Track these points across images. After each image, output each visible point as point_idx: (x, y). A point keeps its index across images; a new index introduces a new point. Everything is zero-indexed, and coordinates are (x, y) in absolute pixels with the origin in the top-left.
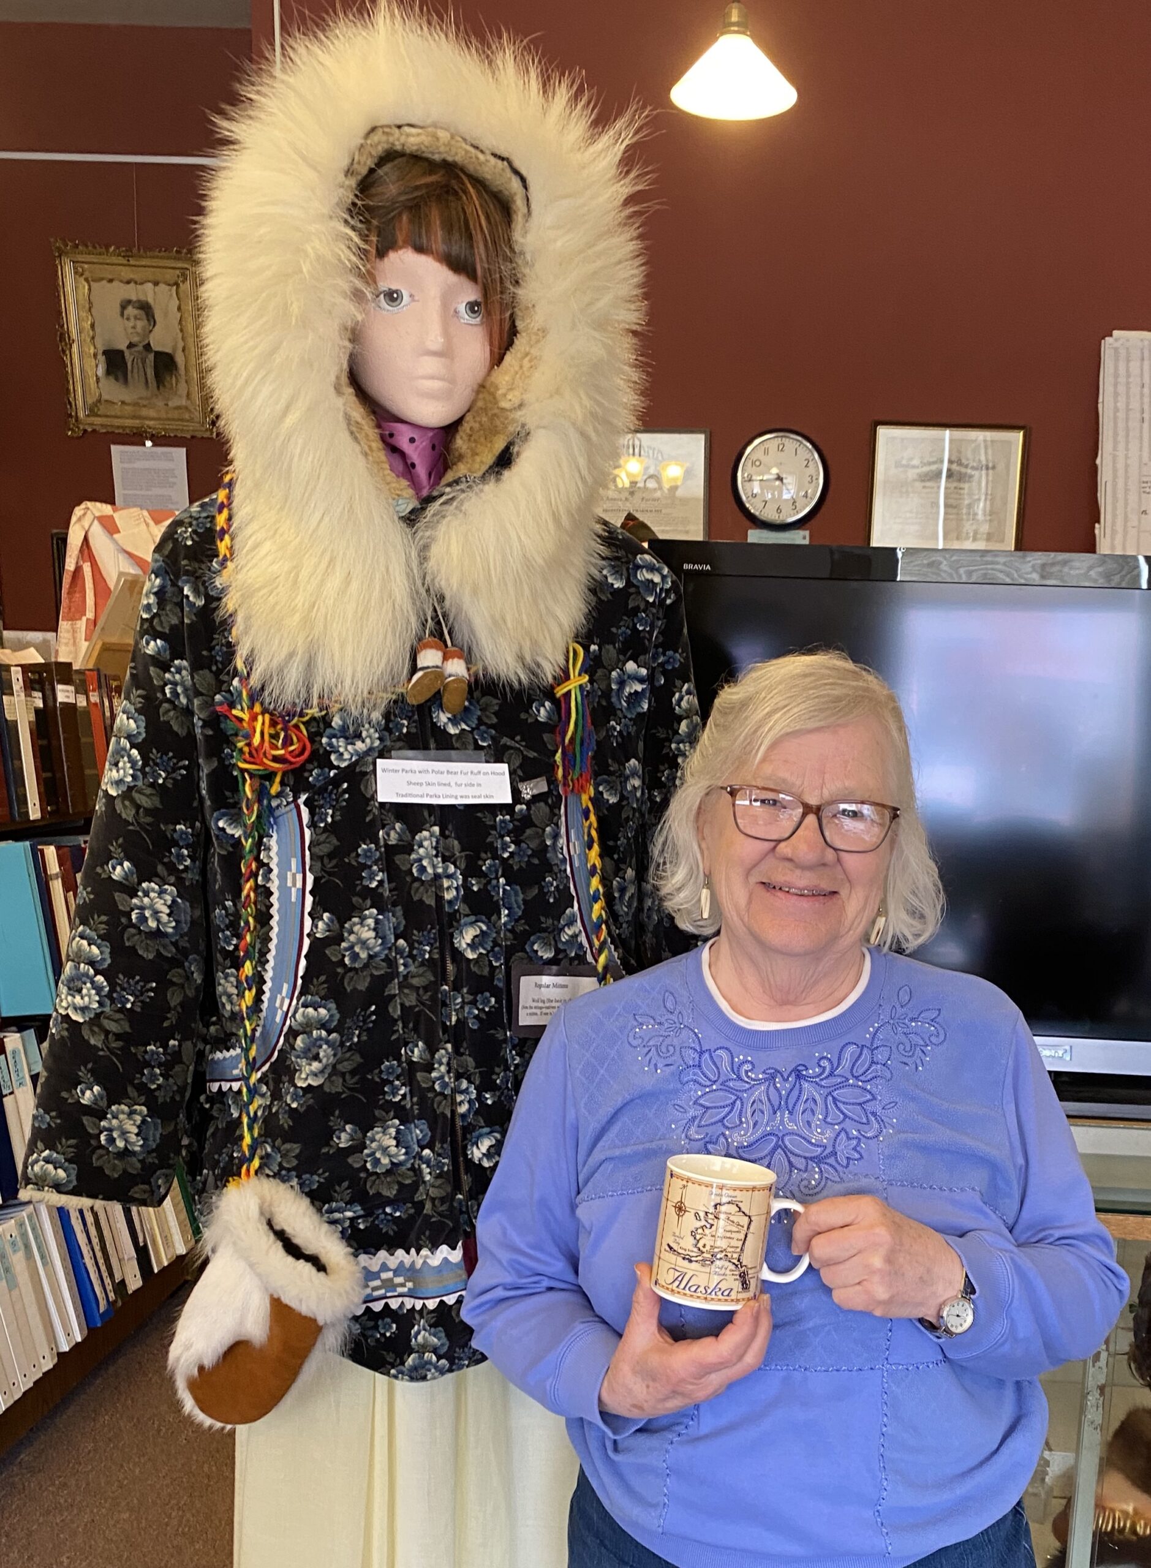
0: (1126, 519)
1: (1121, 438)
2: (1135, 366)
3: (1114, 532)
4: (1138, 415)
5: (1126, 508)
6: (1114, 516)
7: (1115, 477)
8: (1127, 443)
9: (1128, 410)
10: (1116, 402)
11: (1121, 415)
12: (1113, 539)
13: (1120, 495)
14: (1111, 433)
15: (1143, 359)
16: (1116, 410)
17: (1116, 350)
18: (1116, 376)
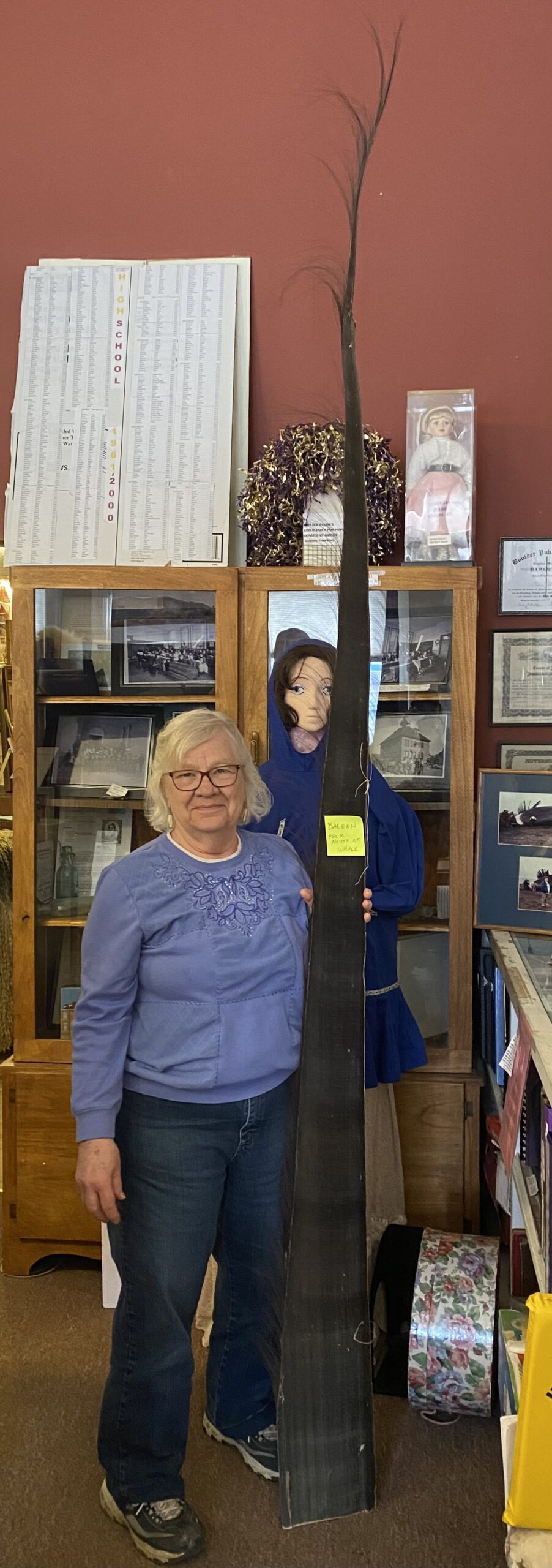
0: (40, 476)
1: (39, 383)
2: (60, 298)
3: (25, 492)
4: (61, 354)
5: (41, 462)
6: (26, 474)
7: (30, 427)
8: (46, 385)
9: (49, 347)
10: (35, 340)
11: (41, 354)
12: (23, 501)
13: (35, 449)
14: (27, 376)
15: (70, 289)
16: (36, 348)
17: (38, 279)
18: (37, 309)
